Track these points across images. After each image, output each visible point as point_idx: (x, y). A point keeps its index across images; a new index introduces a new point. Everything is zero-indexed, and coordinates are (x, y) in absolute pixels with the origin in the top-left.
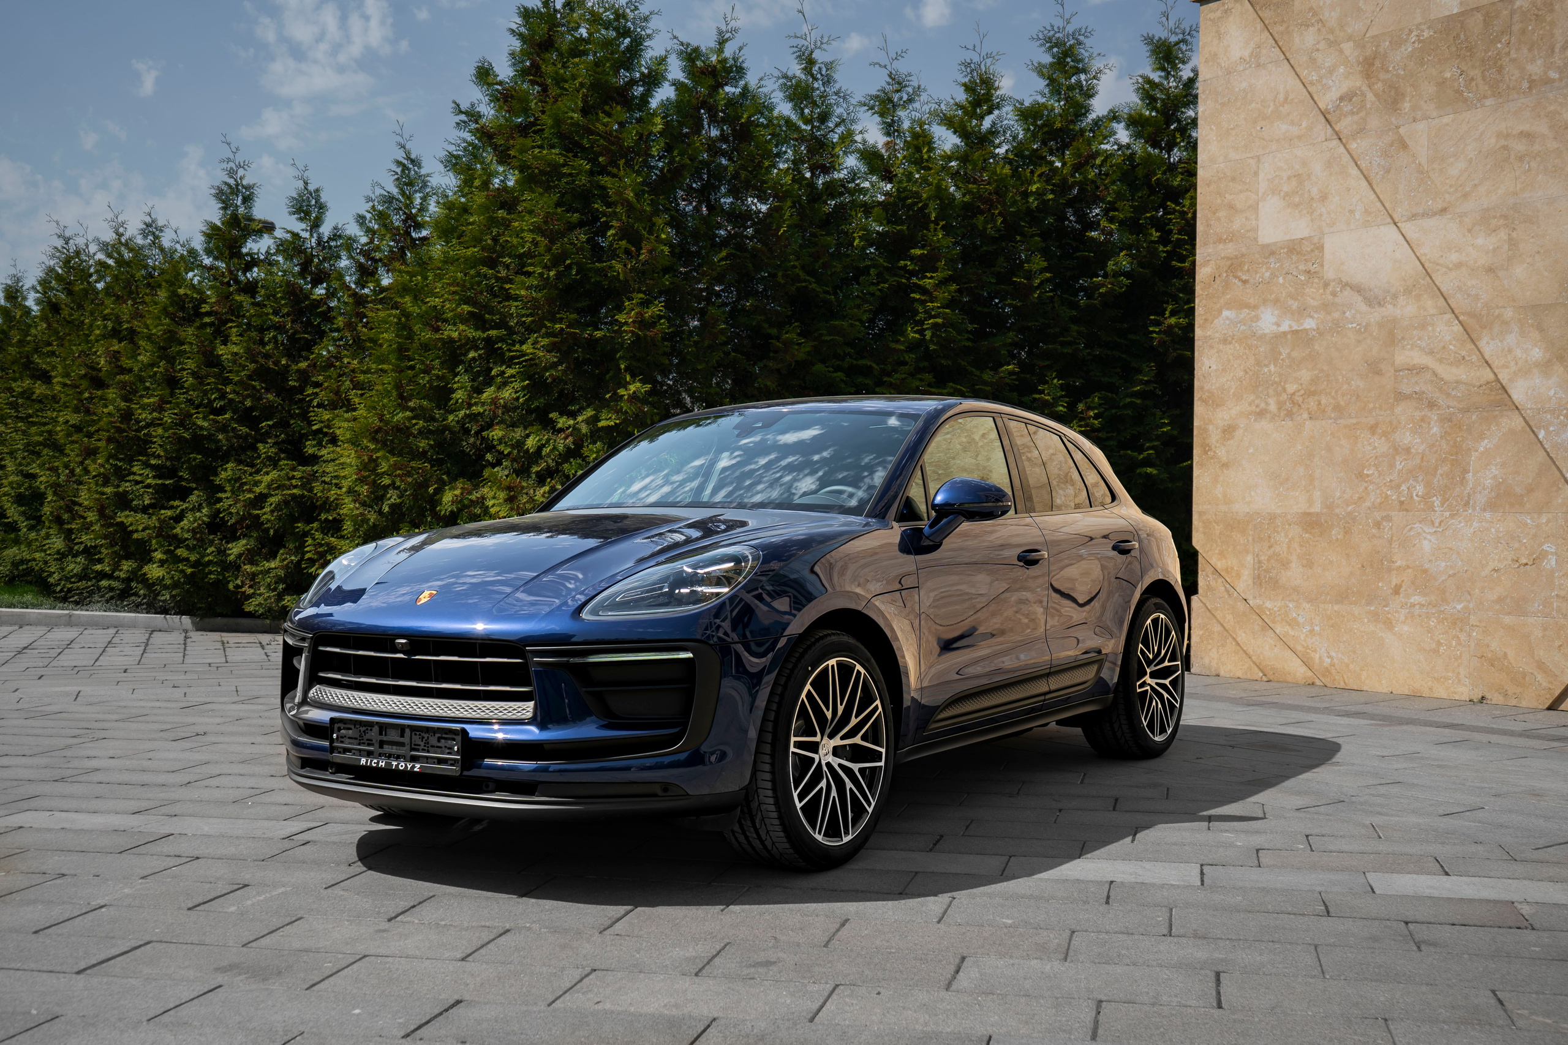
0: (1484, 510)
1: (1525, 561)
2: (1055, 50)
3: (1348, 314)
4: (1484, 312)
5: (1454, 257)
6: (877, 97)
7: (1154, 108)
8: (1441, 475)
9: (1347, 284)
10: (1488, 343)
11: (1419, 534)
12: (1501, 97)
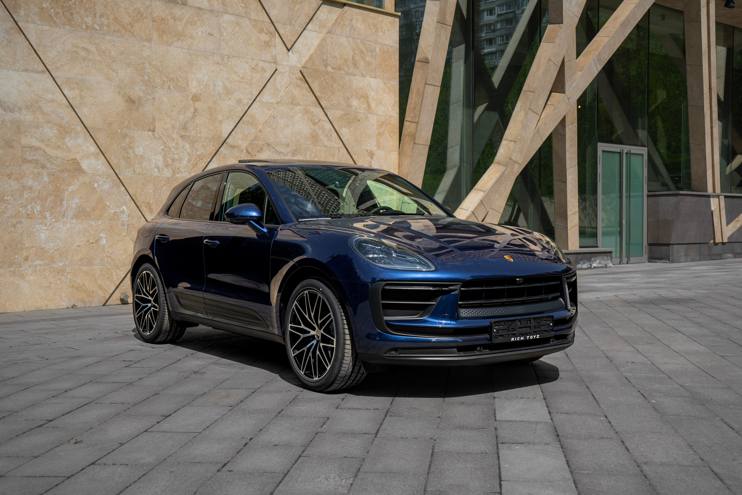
0: (72, 219)
1: (92, 241)
4: (67, 126)
5: (50, 96)
8: (50, 201)
10: (69, 141)
11: (38, 230)
12: (73, 27)
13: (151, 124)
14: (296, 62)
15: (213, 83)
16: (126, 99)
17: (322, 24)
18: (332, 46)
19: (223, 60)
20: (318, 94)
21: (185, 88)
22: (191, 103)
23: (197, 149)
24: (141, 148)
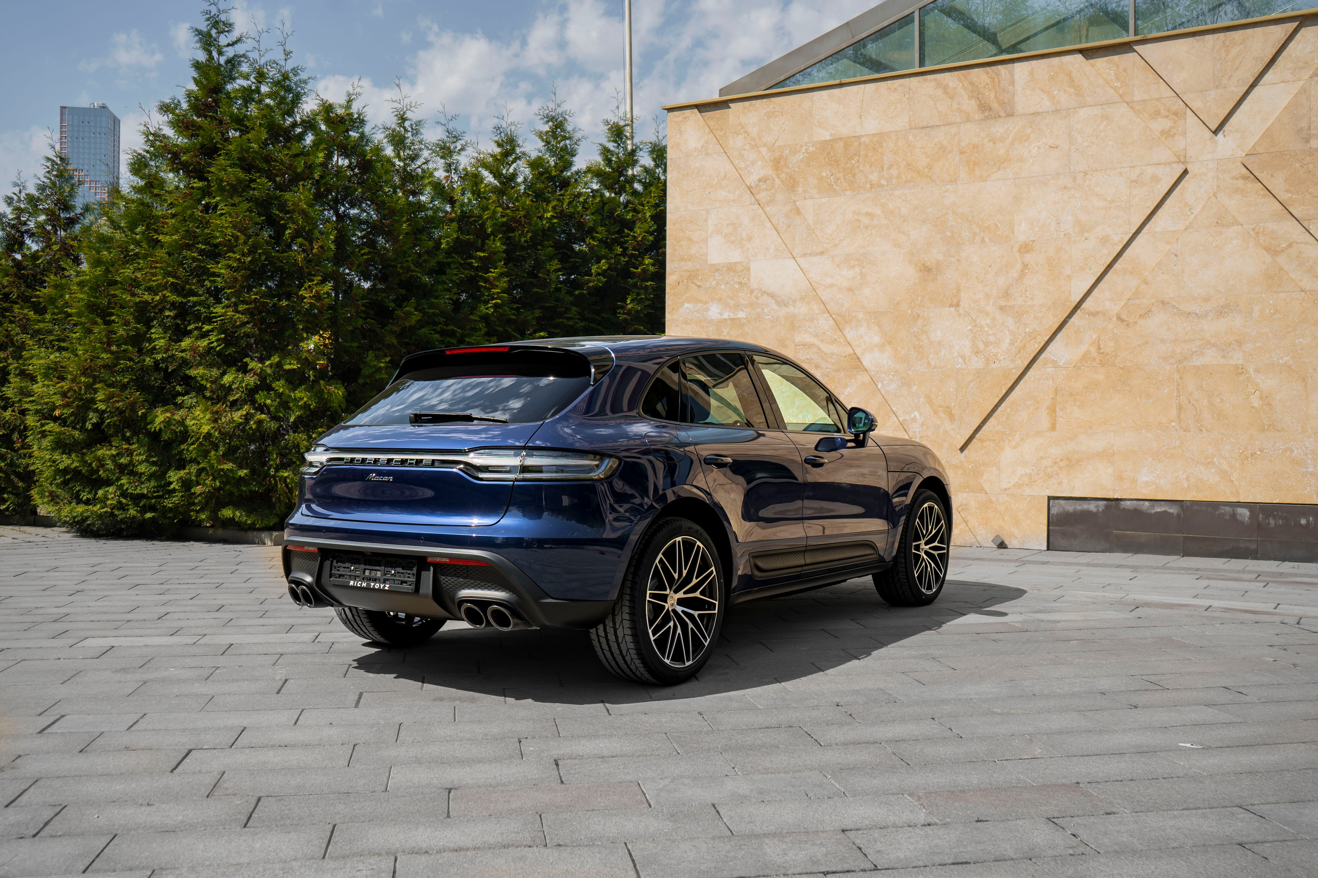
2: (551, 123)
3: (766, 310)
4: (846, 314)
6: (438, 145)
7: (610, 167)
9: (765, 292)
10: (849, 332)
12: (854, 191)
13: (954, 296)
14: (1232, 150)
15: (1056, 220)
16: (920, 267)
17: (1299, 63)
19: (1074, 181)
20: (1283, 196)
21: (1007, 237)
22: (1018, 257)
23: (1026, 324)
24: (939, 331)
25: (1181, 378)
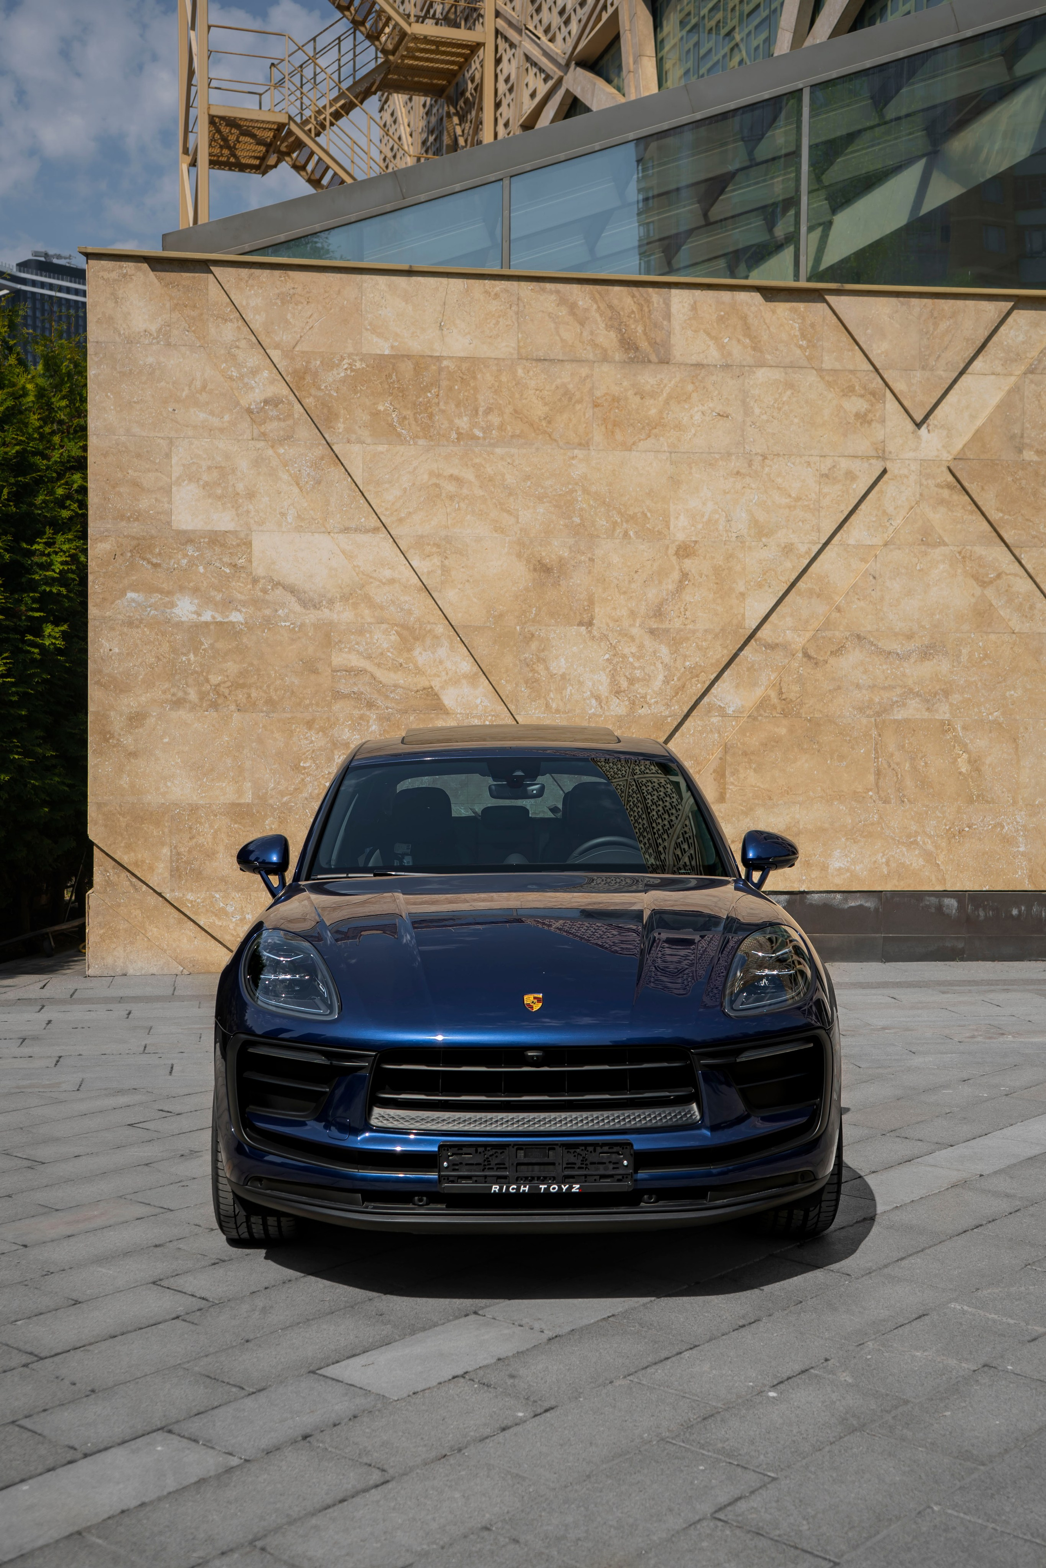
3: (280, 612)
4: (417, 626)
5: (387, 573)
9: (278, 584)
10: (420, 653)
12: (432, 440)
13: (585, 610)
14: (938, 450)
15: (726, 516)
16: (535, 565)
17: (1011, 355)
18: (1037, 402)
19: (750, 465)
20: (994, 516)
21: (660, 533)
22: (674, 562)
23: (685, 657)
24: (562, 660)
25: (880, 735)
